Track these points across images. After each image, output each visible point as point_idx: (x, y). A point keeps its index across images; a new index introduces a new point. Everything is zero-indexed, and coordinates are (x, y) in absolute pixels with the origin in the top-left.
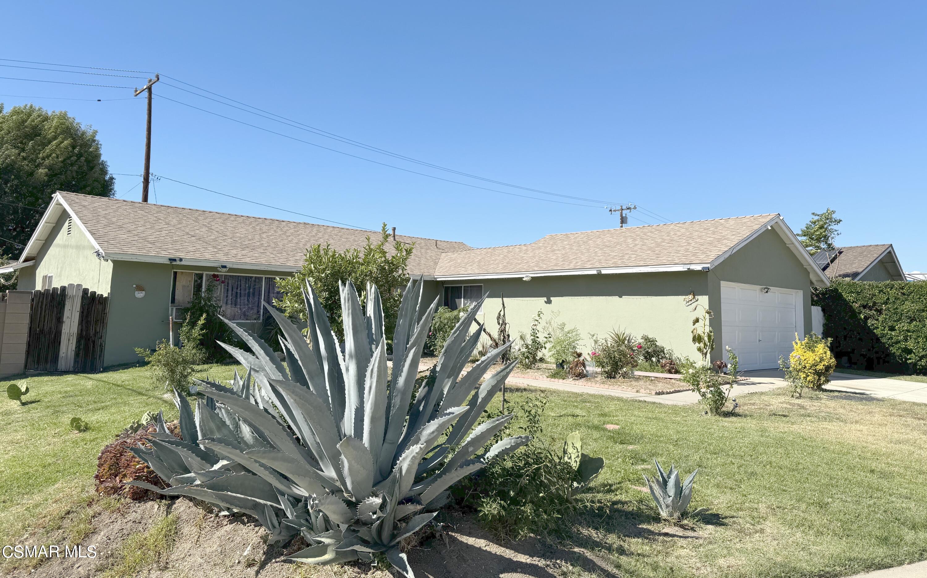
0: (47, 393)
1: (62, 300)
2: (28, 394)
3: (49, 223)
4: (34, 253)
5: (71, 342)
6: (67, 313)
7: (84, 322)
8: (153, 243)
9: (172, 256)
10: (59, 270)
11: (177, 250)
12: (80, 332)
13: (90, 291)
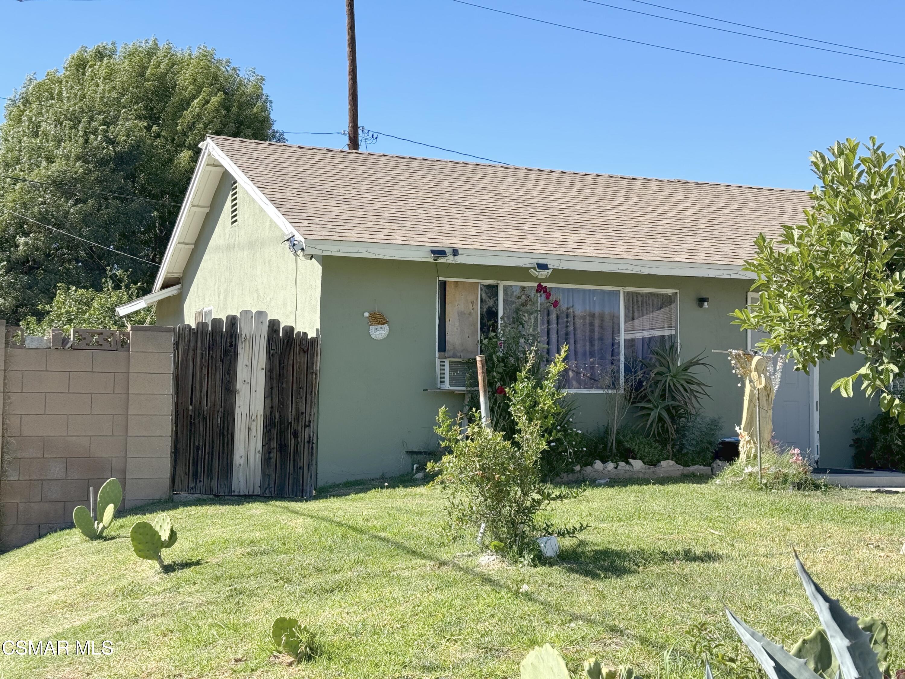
0: (213, 544)
1: (231, 346)
2: (176, 545)
3: (198, 206)
4: (178, 271)
5: (253, 433)
6: (242, 373)
7: (275, 391)
8: (396, 221)
9: (437, 246)
10: (222, 297)
11: (445, 234)
12: (268, 413)
13: (282, 326)
